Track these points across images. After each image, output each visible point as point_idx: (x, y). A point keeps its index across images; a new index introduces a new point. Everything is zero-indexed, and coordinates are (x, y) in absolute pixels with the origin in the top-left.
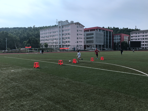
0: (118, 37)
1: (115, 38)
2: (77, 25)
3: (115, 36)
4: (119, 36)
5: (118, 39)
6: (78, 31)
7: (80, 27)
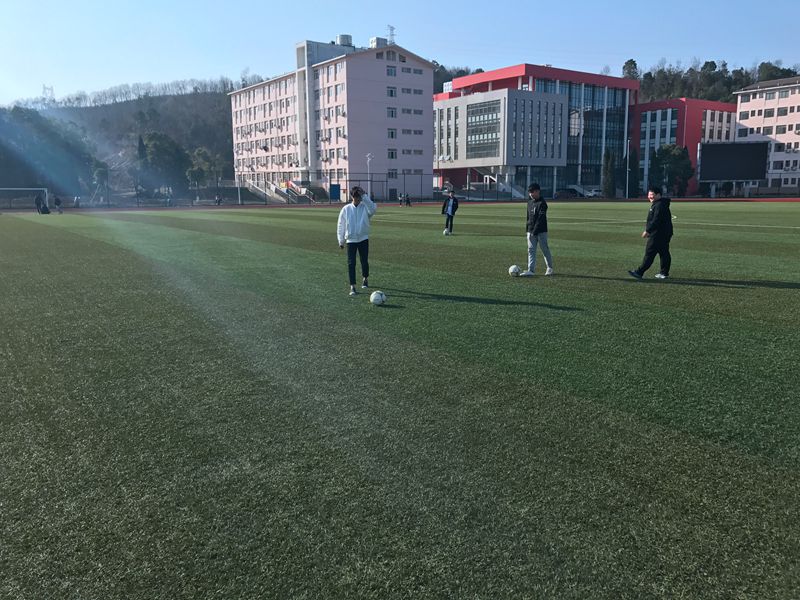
0: (664, 118)
1: (647, 126)
2: (384, 63)
3: (649, 114)
4: (669, 111)
5: (663, 132)
6: (392, 95)
7: (409, 70)
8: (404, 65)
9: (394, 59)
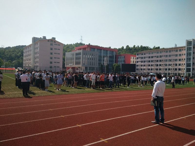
0: (122, 58)
1: (119, 59)
2: (50, 43)
3: (119, 57)
4: (123, 56)
5: (122, 61)
6: (51, 50)
7: (56, 45)
8: (55, 43)
9: (52, 42)
